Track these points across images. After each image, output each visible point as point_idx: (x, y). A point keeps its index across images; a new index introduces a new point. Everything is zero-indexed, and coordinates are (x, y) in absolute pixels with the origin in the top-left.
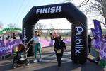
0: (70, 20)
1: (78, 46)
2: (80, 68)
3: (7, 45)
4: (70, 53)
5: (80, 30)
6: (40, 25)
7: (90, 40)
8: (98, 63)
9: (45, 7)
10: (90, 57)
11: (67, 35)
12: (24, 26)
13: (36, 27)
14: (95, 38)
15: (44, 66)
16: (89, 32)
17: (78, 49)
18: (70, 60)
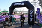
0: (28, 8)
1: (31, 18)
2: (32, 27)
3: (3, 18)
4: (28, 21)
5: (32, 12)
6: (16, 10)
7: (36, 16)
8: (39, 25)
9: (18, 3)
10: (36, 22)
11: (27, 14)
12: (9, 10)
13: (14, 11)
14: (38, 15)
15: (18, 26)
16: (35, 13)
17: (31, 19)
18: (28, 24)
